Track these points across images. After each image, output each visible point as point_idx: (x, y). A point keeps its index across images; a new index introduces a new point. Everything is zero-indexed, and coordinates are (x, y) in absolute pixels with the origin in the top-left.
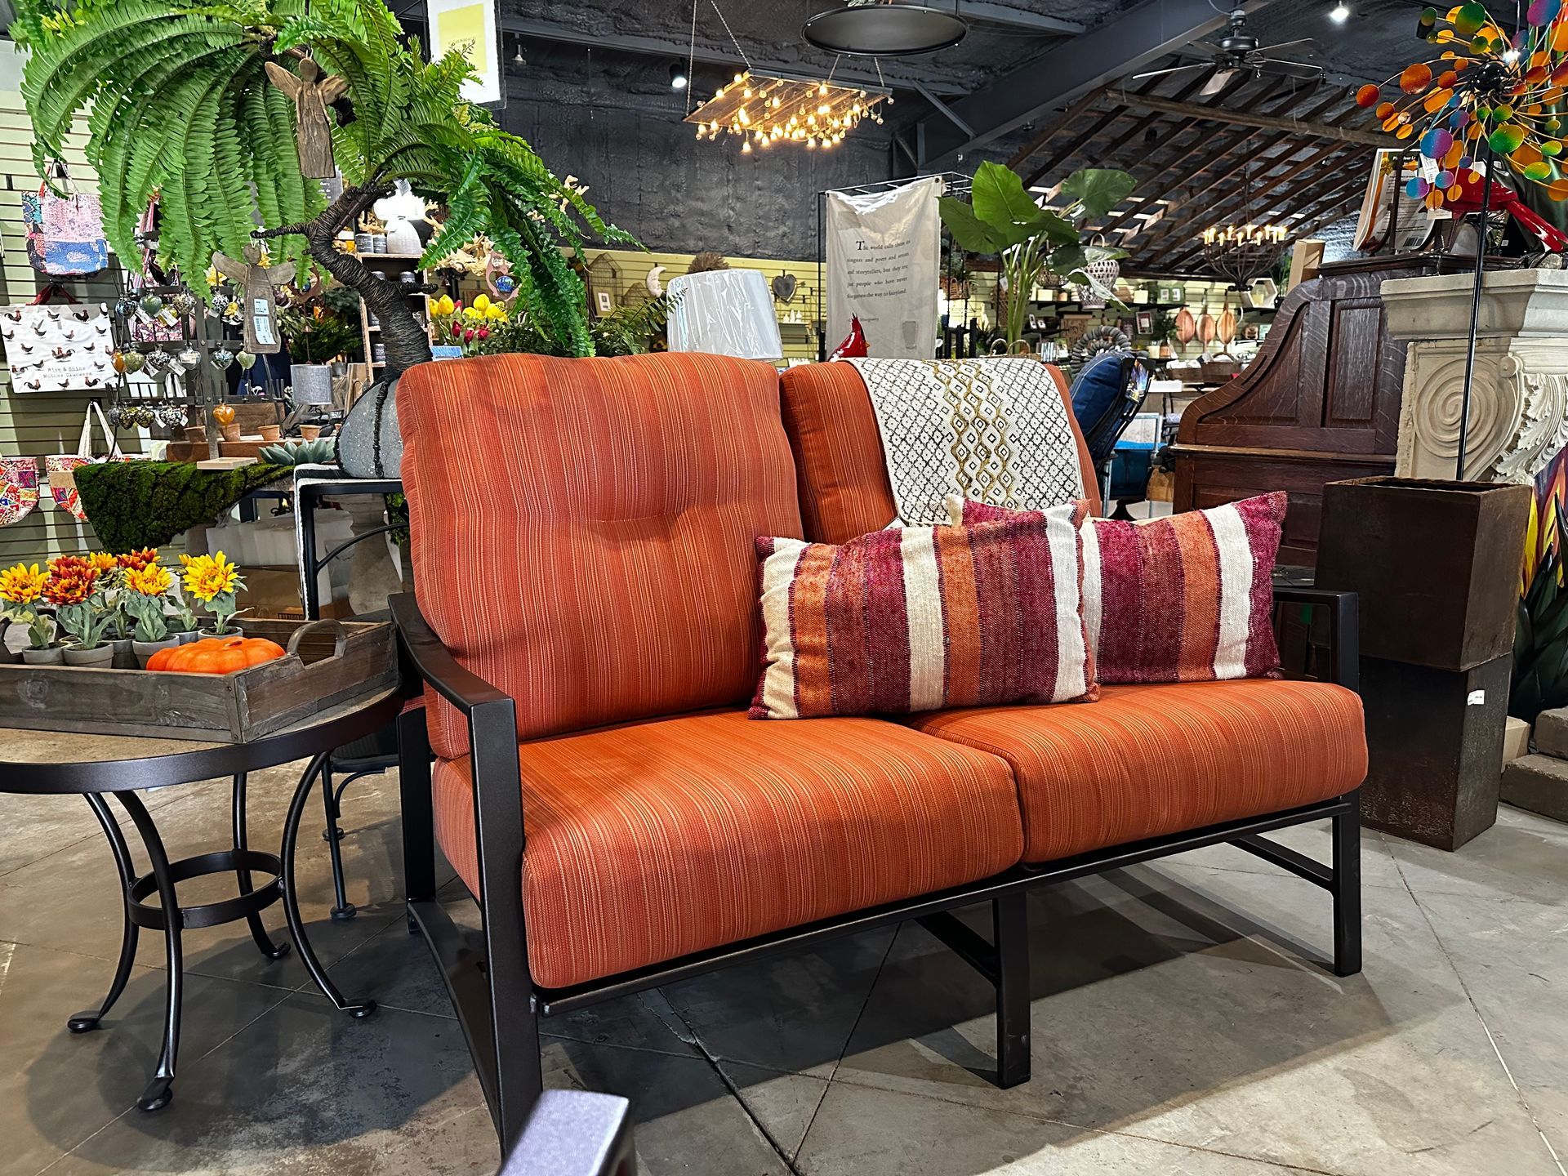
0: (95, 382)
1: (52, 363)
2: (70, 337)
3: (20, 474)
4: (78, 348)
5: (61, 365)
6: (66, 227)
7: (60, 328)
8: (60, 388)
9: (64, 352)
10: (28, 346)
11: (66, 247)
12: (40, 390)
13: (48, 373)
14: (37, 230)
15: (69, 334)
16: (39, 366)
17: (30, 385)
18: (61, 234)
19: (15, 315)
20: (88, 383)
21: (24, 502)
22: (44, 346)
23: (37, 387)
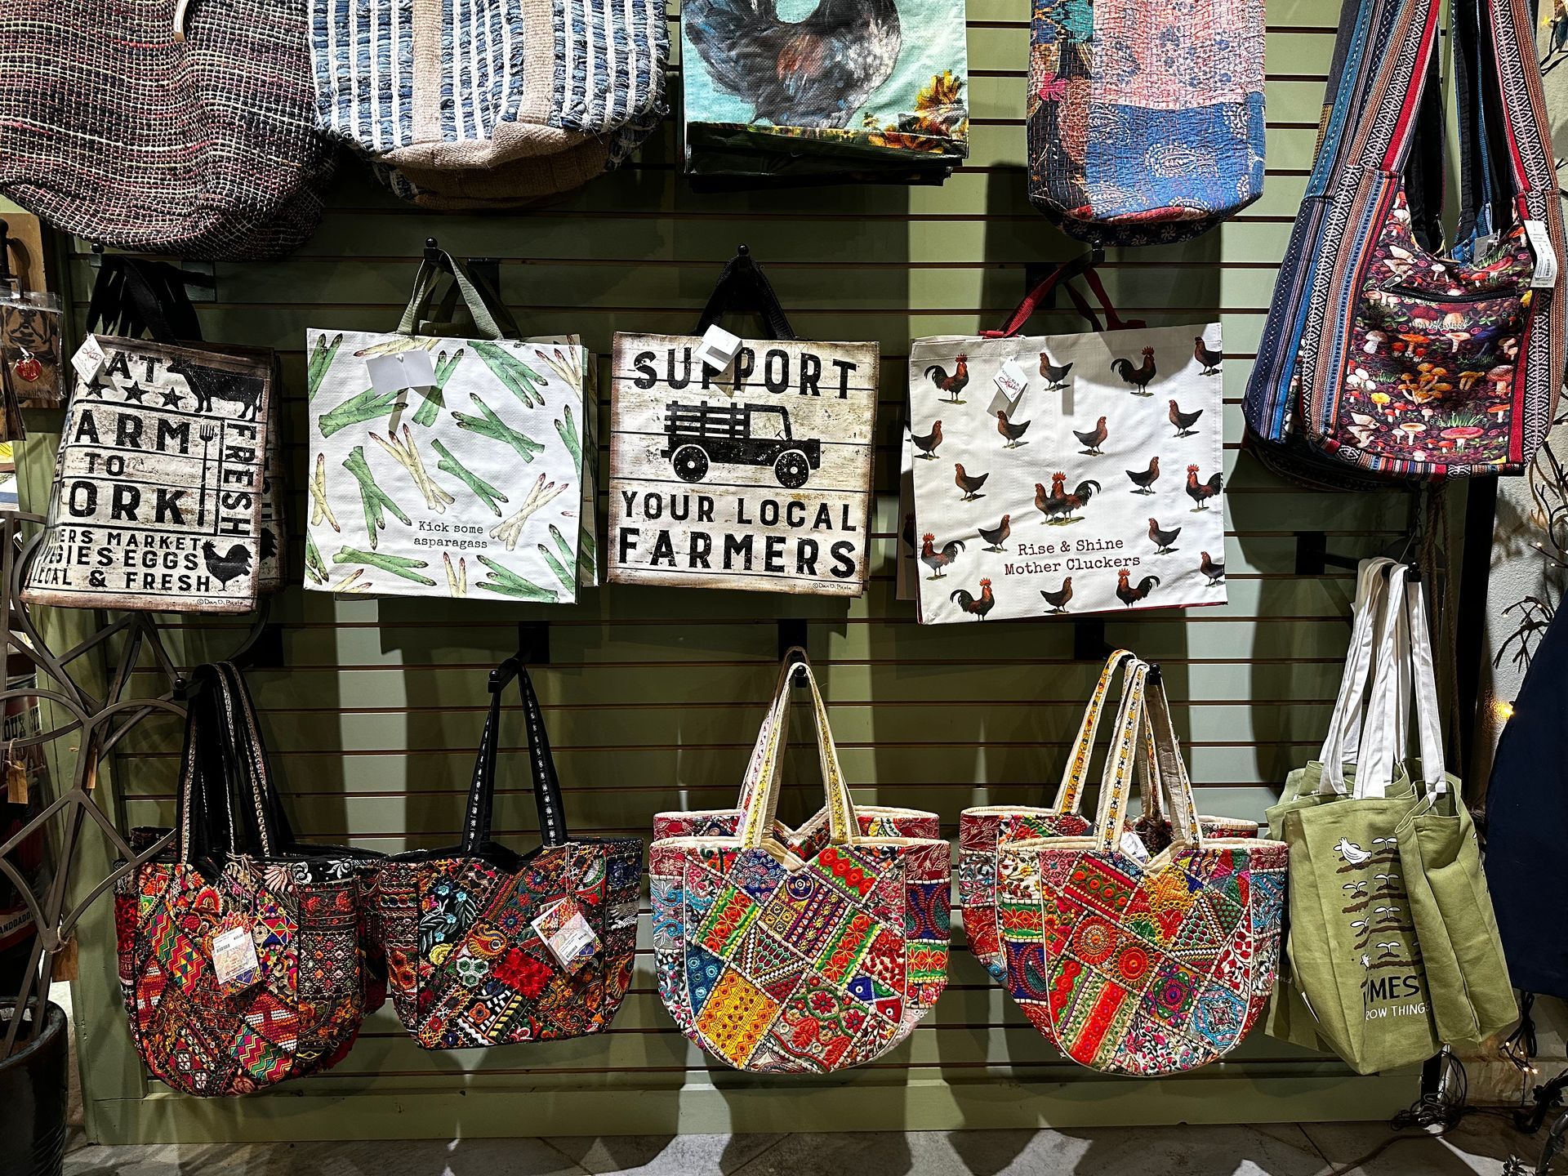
0: (1145, 587)
1: (1032, 527)
2: (1092, 440)
3: (912, 891)
4: (1111, 475)
5: (1055, 534)
6: (1152, 60)
7: (1068, 409)
8: (1044, 608)
9: (1070, 490)
10: (973, 472)
11: (1141, 123)
12: (992, 615)
13: (1018, 560)
14: (1073, 65)
15: (1091, 428)
16: (995, 536)
17: (966, 601)
18: (1137, 81)
19: (951, 372)
20: (1125, 593)
21: (914, 989)
22: (1017, 473)
23: (986, 603)
